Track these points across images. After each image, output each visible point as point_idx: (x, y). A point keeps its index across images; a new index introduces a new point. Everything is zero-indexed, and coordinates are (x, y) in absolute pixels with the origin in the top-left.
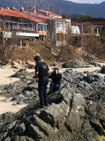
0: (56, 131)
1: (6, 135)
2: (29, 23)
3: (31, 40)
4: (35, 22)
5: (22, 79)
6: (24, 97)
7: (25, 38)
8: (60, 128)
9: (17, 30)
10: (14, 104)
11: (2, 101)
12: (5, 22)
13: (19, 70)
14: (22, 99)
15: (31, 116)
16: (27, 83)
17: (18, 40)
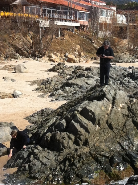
0: (97, 128)
1: (46, 130)
2: (69, 11)
3: (71, 30)
4: (75, 9)
5: (61, 74)
6: (63, 93)
7: (64, 27)
8: (101, 125)
9: (56, 19)
10: (52, 101)
11: (39, 96)
12: (42, 9)
13: (57, 64)
14: (61, 95)
15: (72, 113)
16: (66, 79)
17: (57, 30)
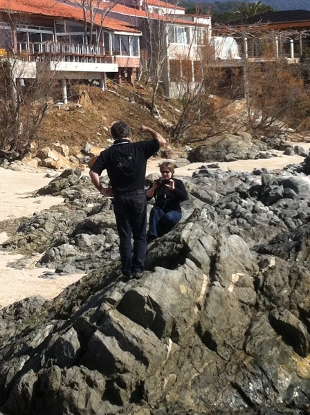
0: (169, 348)
1: (22, 364)
2: (88, 33)
3: (95, 82)
4: (103, 28)
5: (71, 200)
6: (77, 253)
7: (74, 76)
8: (182, 339)
9: (52, 55)
10: (47, 275)
11: (12, 265)
12: (15, 32)
13: (60, 174)
14: (71, 259)
15: (96, 308)
16: (85, 211)
17: (56, 83)
